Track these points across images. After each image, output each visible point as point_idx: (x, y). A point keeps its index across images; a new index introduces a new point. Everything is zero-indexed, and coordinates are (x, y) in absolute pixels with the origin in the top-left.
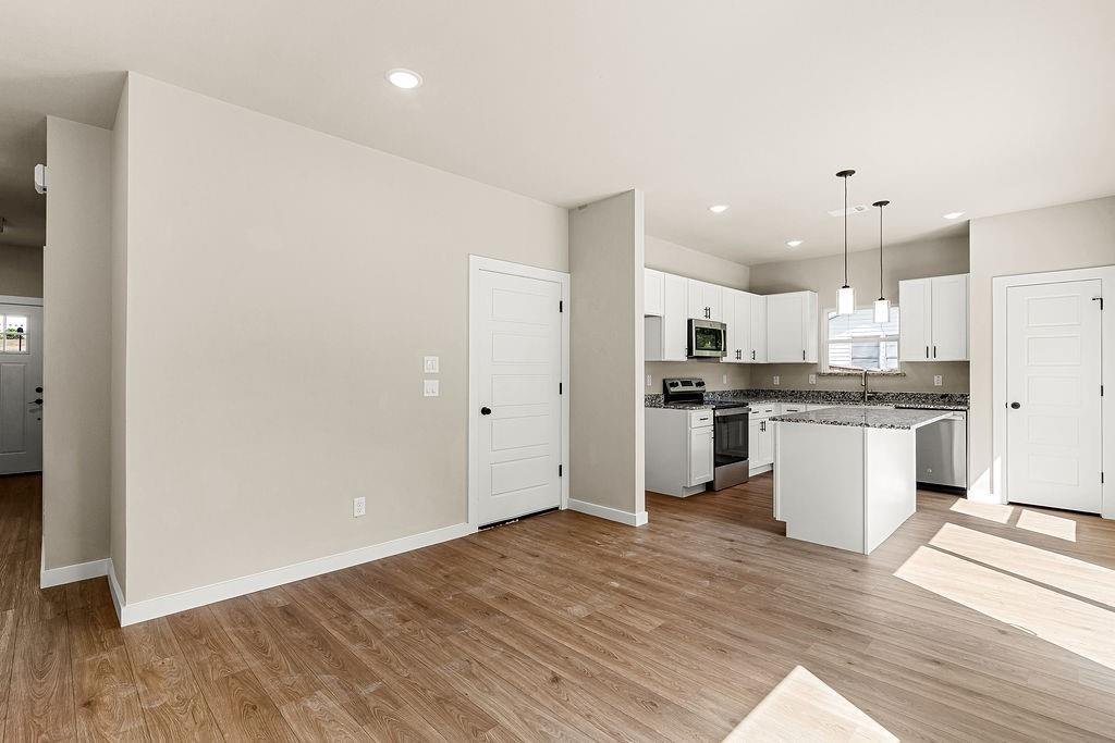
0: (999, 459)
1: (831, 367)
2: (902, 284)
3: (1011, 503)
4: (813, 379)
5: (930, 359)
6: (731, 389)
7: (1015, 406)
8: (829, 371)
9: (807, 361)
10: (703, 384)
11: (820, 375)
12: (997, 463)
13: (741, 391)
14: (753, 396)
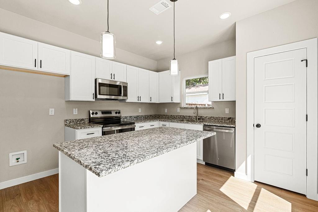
0: (250, 156)
1: (187, 104)
2: (210, 63)
3: (255, 182)
4: (179, 110)
5: (221, 100)
6: (143, 114)
7: (258, 126)
8: (186, 106)
9: (173, 102)
10: (119, 113)
11: (181, 108)
12: (249, 159)
13: (151, 116)
14: (158, 118)
